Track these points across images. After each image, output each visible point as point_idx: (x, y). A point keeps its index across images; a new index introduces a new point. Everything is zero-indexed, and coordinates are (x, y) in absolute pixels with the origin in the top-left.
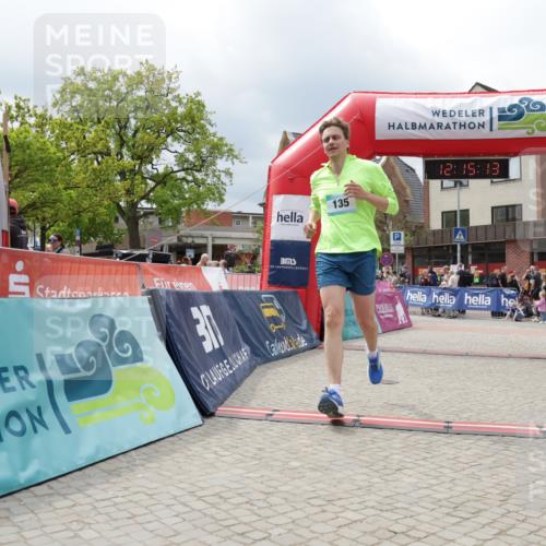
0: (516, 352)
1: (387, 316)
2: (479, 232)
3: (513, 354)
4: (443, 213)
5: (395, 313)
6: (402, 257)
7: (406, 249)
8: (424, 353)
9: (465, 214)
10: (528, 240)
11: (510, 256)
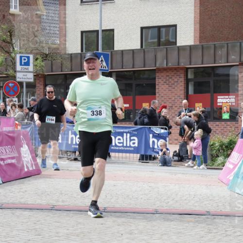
0: (165, 207)
1: (9, 161)
2: (126, 58)
3: (160, 209)
4: (82, 32)
5: (19, 158)
6: (30, 86)
7: (36, 76)
8: (52, 209)
9: (109, 34)
10: (182, 69)
11: (162, 87)
